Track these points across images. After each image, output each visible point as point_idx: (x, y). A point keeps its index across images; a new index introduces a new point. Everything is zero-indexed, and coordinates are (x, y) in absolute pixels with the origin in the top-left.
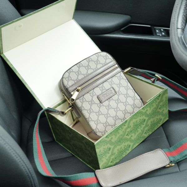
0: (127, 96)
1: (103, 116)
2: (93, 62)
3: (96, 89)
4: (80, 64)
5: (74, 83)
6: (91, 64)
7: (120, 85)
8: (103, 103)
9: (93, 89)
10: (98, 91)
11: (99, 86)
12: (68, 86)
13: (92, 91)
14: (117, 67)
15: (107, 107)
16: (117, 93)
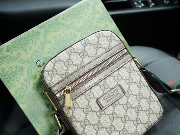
0: (140, 97)
1: (105, 130)
2: (91, 45)
3: (94, 88)
4: (71, 48)
5: (61, 79)
6: (88, 48)
7: (130, 81)
8: (105, 110)
9: (91, 88)
10: (97, 92)
11: (100, 84)
12: (52, 85)
13: (89, 91)
14: (126, 53)
15: (111, 116)
16: (126, 93)
